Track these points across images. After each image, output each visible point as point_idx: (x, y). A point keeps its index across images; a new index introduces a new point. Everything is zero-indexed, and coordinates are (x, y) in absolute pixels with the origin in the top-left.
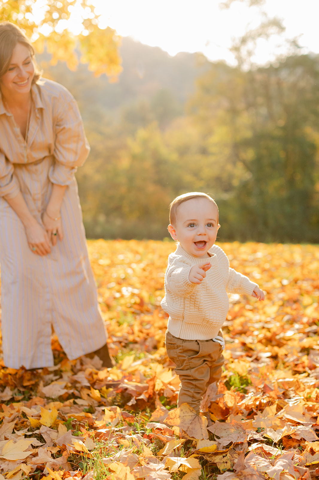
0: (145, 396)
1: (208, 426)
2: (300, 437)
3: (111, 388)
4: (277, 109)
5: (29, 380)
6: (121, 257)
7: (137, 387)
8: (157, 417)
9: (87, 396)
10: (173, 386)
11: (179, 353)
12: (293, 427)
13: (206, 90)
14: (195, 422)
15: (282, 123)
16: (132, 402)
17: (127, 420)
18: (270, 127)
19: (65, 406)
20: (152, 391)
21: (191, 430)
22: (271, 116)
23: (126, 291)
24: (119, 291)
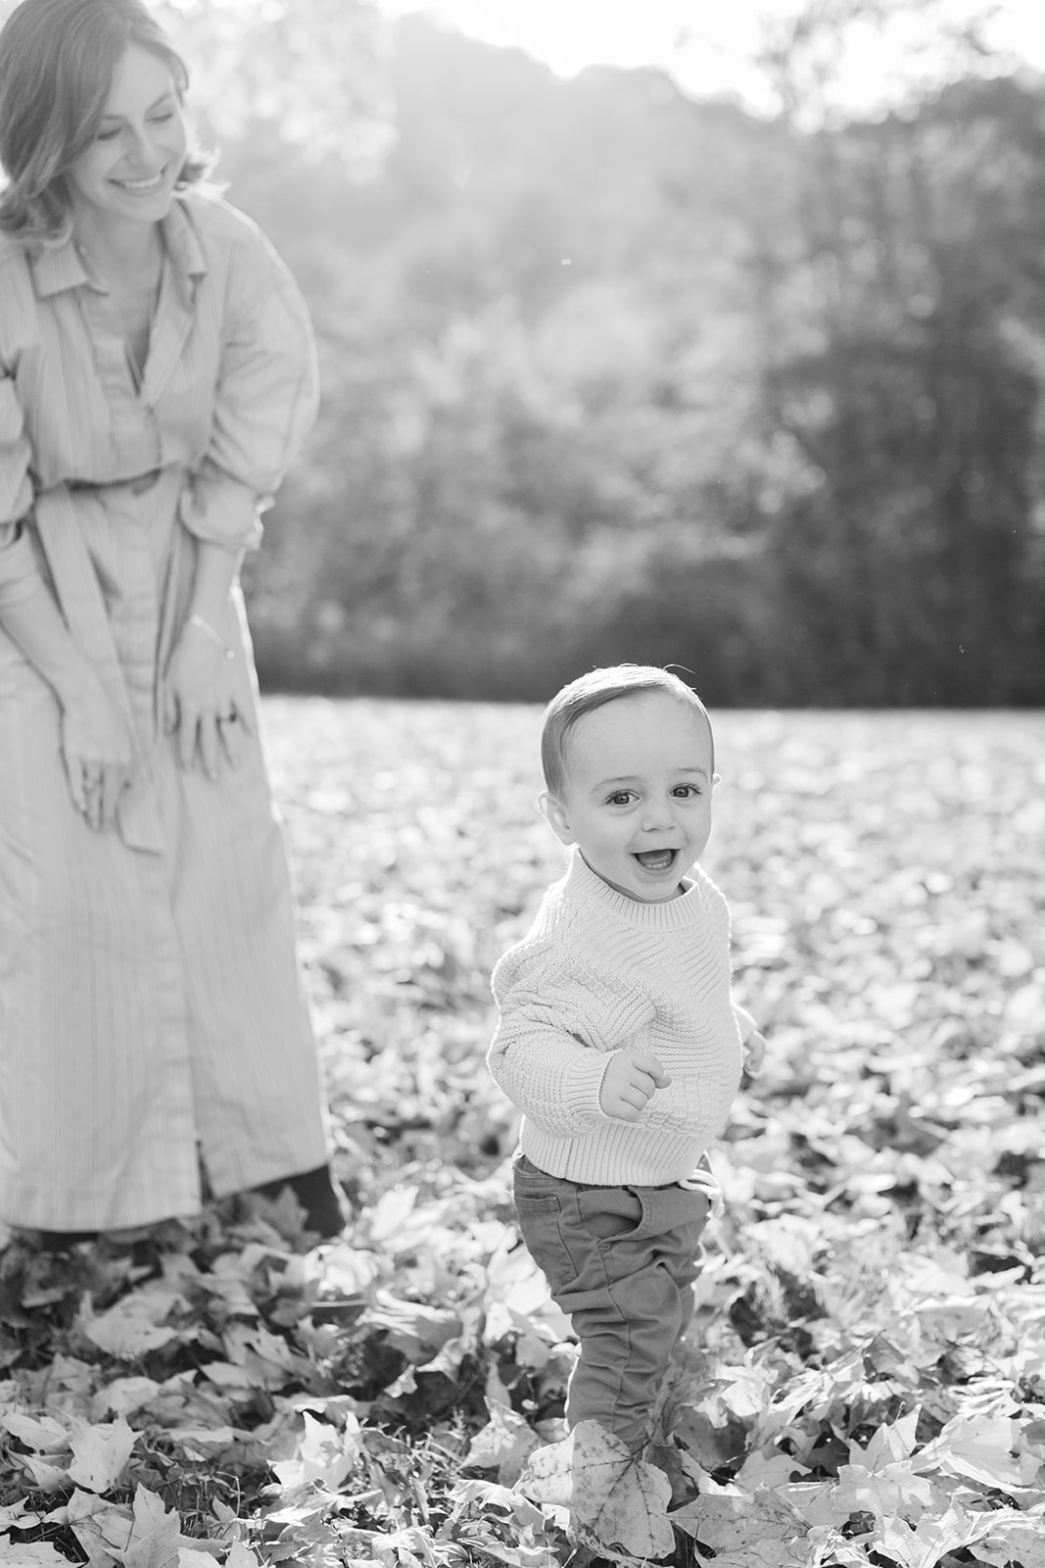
0: (450, 1362)
1: (671, 1509)
2: (1003, 1557)
3: (331, 1323)
4: (913, 260)
5: (44, 1285)
6: (385, 780)
7: (420, 1322)
8: (489, 1451)
9: (244, 1350)
10: (550, 1325)
11: (567, 1224)
12: (977, 1515)
13: (677, 194)
14: (626, 1487)
15: (924, 304)
16: (403, 1385)
17: (383, 1458)
18: (886, 318)
19: (167, 1394)
20: (474, 1341)
21: (609, 1516)
22: (887, 282)
23: (399, 916)
24: (374, 919)
